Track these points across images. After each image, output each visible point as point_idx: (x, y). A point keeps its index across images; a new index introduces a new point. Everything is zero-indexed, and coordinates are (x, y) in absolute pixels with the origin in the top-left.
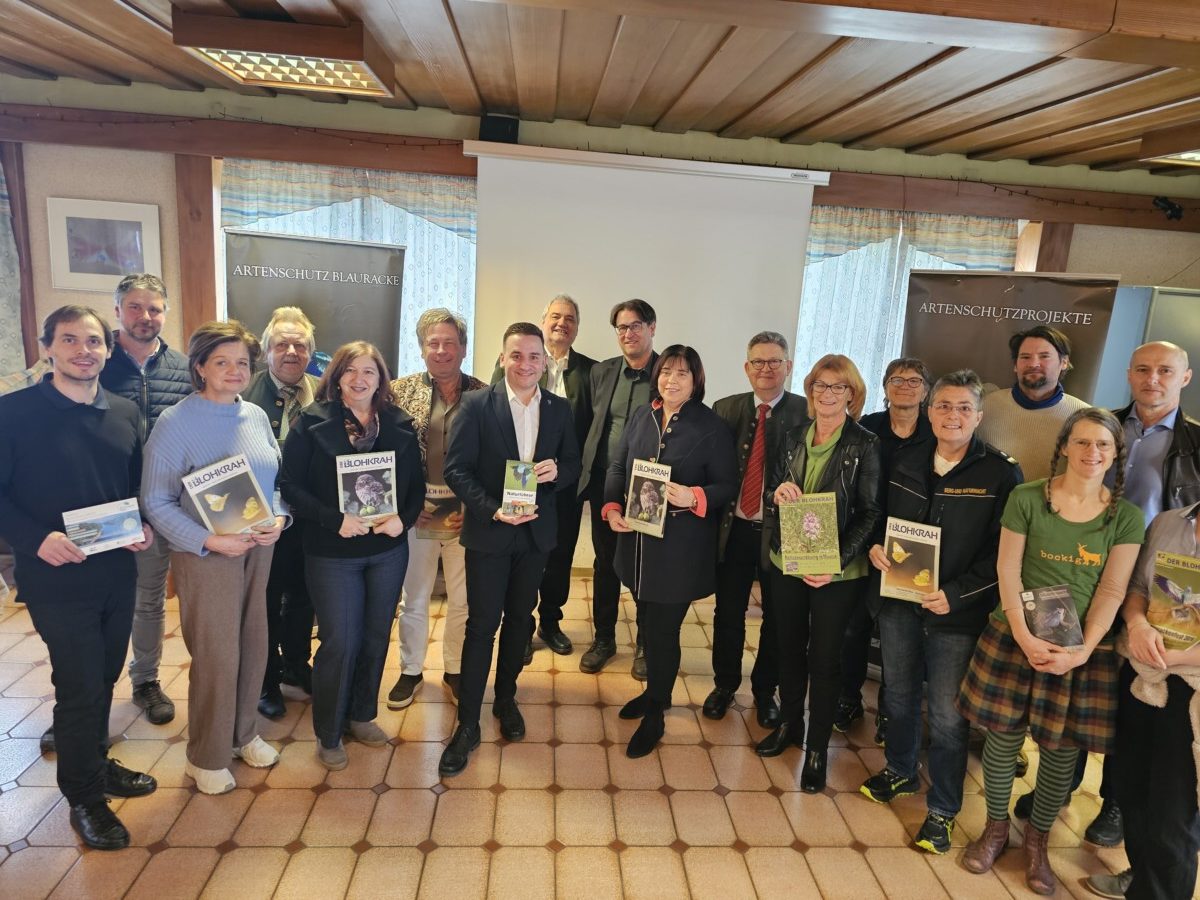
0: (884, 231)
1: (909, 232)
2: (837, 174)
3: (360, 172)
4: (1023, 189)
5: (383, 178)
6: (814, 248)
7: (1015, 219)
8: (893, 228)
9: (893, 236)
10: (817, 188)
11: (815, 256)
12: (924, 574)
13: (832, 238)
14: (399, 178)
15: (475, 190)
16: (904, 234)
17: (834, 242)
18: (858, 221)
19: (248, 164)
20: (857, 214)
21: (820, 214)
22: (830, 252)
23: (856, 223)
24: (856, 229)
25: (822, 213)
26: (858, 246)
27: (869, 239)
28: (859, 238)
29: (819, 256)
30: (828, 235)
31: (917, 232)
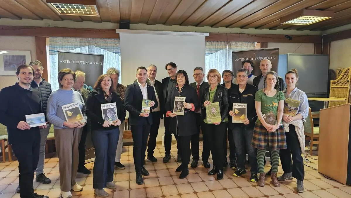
0: (224, 47)
1: (229, 47)
2: (210, 34)
3: (88, 39)
4: (255, 35)
5: (94, 40)
6: (207, 52)
7: (254, 42)
8: (225, 46)
9: (226, 48)
10: (206, 37)
11: (207, 54)
12: (243, 116)
13: (211, 49)
14: (98, 40)
15: (119, 42)
16: (228, 47)
17: (212, 50)
18: (217, 44)
19: (56, 38)
20: (216, 43)
21: (207, 43)
22: (211, 53)
23: (216, 45)
24: (217, 47)
25: (208, 43)
26: (218, 51)
27: (220, 49)
28: (217, 49)
29: (208, 54)
30: (210, 48)
31: (231, 46)
